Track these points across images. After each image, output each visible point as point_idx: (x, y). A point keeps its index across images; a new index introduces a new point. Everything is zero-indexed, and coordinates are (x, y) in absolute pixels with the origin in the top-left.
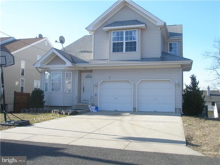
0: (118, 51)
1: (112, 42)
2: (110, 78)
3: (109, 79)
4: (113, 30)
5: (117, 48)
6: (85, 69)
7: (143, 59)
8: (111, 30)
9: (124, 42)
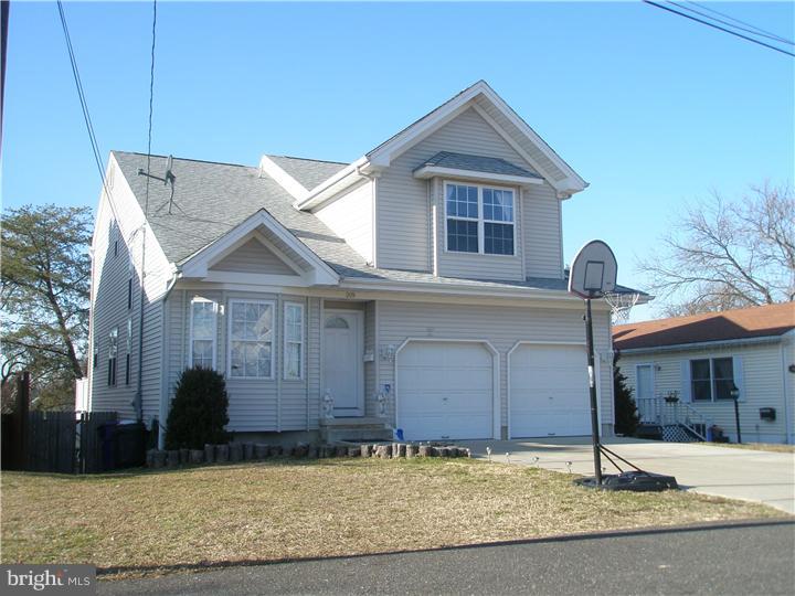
0: (462, 249)
1: (446, 217)
2: (433, 334)
3: (430, 336)
4: (447, 179)
5: (460, 237)
6: (351, 298)
7: (530, 281)
8: (442, 178)
9: (481, 221)
